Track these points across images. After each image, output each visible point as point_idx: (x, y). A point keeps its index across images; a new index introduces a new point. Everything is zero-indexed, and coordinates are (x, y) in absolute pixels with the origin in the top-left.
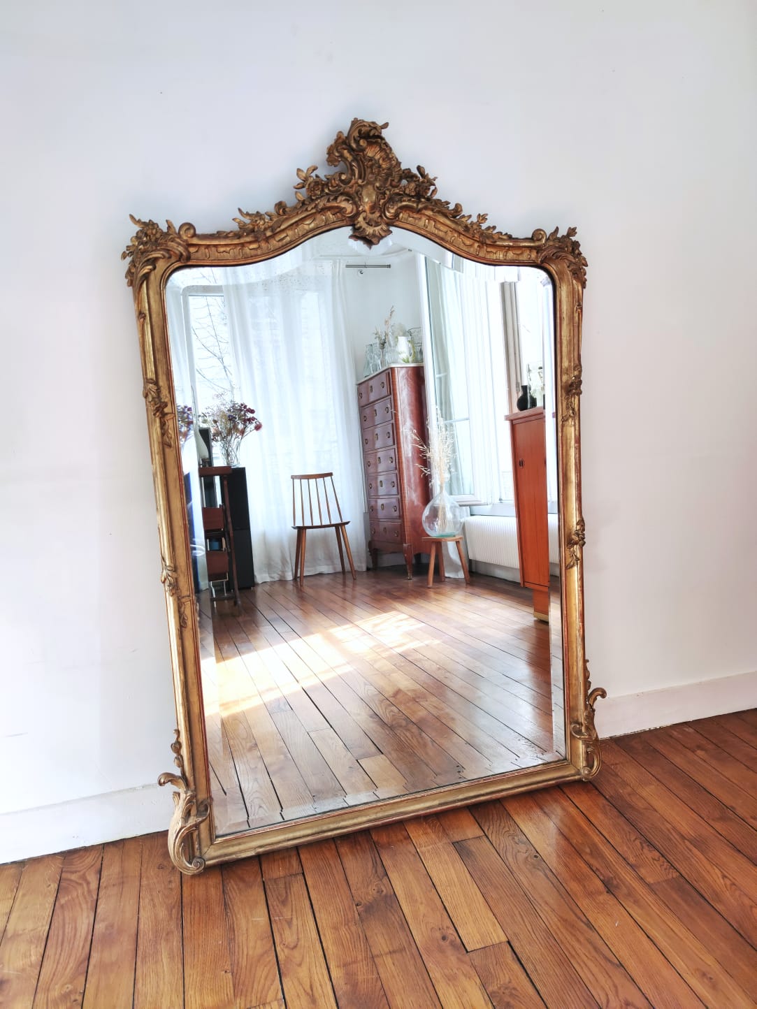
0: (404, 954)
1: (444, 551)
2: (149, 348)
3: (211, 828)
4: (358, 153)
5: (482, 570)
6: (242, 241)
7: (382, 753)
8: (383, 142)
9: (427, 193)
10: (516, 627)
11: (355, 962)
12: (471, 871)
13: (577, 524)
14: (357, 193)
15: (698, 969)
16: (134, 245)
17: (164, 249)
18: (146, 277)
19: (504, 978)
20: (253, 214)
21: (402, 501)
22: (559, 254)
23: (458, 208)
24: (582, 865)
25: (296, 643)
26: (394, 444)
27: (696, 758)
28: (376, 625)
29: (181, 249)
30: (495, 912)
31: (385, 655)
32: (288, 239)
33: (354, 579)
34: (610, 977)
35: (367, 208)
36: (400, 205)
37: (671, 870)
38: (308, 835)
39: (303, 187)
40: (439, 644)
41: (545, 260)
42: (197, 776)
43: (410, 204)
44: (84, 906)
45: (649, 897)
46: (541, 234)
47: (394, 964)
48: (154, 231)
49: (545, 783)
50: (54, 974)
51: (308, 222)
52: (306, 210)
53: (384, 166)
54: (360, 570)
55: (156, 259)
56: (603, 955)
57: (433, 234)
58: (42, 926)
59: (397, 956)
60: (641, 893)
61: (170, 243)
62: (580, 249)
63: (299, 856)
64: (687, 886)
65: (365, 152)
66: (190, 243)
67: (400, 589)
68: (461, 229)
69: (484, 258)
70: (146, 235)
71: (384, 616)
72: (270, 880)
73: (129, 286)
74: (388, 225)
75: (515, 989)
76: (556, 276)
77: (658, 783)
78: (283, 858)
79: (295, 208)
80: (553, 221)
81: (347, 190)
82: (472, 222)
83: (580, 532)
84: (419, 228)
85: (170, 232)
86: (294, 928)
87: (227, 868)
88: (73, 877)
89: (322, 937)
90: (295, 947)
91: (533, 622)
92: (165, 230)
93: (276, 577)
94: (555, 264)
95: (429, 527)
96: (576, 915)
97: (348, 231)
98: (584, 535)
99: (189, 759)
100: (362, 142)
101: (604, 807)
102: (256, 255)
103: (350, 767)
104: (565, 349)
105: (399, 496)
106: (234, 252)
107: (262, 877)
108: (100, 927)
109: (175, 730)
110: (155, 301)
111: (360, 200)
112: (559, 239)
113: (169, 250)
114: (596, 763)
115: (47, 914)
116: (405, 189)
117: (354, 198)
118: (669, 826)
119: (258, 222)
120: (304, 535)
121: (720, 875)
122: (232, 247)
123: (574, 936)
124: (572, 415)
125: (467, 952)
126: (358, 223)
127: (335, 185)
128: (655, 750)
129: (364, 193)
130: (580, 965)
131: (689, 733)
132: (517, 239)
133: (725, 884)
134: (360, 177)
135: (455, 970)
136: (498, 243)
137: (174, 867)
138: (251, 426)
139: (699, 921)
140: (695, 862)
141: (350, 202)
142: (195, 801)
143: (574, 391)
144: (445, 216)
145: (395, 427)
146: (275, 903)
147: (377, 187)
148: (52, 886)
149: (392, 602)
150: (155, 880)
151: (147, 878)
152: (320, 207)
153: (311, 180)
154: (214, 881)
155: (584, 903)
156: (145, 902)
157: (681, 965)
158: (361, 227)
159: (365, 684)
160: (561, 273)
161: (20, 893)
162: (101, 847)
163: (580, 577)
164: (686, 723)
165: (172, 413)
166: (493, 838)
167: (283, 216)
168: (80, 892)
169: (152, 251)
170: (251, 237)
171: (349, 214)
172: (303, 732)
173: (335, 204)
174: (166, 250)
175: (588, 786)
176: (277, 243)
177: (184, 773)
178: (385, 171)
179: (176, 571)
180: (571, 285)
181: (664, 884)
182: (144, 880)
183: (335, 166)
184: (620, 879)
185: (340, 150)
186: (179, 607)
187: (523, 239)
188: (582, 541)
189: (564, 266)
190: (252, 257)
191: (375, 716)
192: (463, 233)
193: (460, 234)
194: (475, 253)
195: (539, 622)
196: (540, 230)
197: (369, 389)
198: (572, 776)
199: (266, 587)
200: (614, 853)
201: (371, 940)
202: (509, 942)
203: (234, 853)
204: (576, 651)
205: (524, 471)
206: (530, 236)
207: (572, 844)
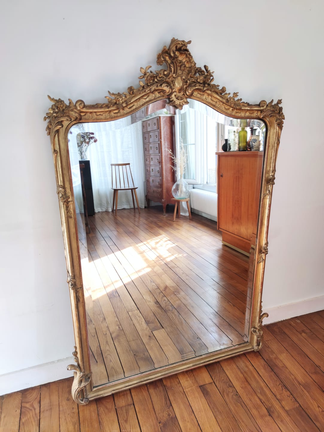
1: (181, 205)
4: (174, 59)
5: (196, 213)
6: (110, 109)
7: (163, 328)
8: (188, 53)
9: (208, 81)
13: (265, 244)
14: (172, 81)
16: (50, 113)
18: (58, 131)
20: (116, 94)
21: (162, 180)
22: (272, 115)
23: (223, 90)
24: (258, 400)
26: (159, 153)
27: (302, 337)
29: (77, 115)
30: (221, 426)
32: (134, 107)
33: (139, 213)
35: (177, 90)
36: (194, 88)
37: (295, 402)
38: (135, 384)
39: (144, 78)
41: (265, 117)
42: (85, 367)
43: (200, 87)
44: (34, 423)
45: (287, 418)
46: (264, 103)
48: (62, 106)
49: (238, 354)
51: (145, 98)
52: (145, 91)
53: (187, 66)
54: (141, 207)
55: (63, 122)
57: (209, 103)
60: (283, 416)
61: (71, 112)
62: (283, 111)
63: (131, 394)
64: (303, 412)
65: (178, 58)
66: (81, 111)
67: (161, 221)
69: (234, 116)
70: (57, 107)
72: (119, 408)
73: (48, 135)
74: (187, 98)
76: (269, 125)
77: (287, 352)
78: (124, 395)
79: (139, 90)
80: (271, 96)
81: (167, 80)
82: (230, 97)
83: (266, 248)
84: (203, 99)
85: (71, 106)
87: (99, 401)
88: (28, 405)
91: (221, 245)
92: (68, 104)
93: (104, 210)
94: (269, 119)
95: (175, 194)
99: (81, 360)
100: (177, 53)
101: (264, 365)
103: (149, 336)
104: (269, 162)
105: (161, 178)
106: (105, 115)
107: (115, 406)
109: (74, 347)
110: (62, 143)
111: (174, 85)
112: (272, 106)
114: (261, 344)
115: (17, 428)
116: (197, 79)
117: (171, 84)
118: (293, 377)
119: (119, 99)
120: (117, 193)
121: (317, 406)
122: (104, 112)
124: (268, 193)
126: (172, 98)
127: (160, 77)
128: (285, 333)
129: (176, 82)
131: (298, 323)
132: (251, 106)
133: (319, 411)
134: (174, 73)
136: (242, 108)
137: (74, 401)
138: (92, 141)
140: (306, 398)
141: (169, 87)
142: (84, 376)
143: (271, 183)
144: (217, 93)
145: (160, 145)
146: (122, 421)
147: (183, 79)
148: (17, 411)
150: (66, 407)
152: (152, 90)
153: (148, 74)
154: (93, 407)
155: (259, 422)
156: (62, 421)
158: (173, 100)
159: (151, 282)
162: (39, 387)
163: (263, 267)
164: (296, 317)
165: (72, 201)
166: (217, 384)
167: (132, 95)
168: (31, 414)
169: (61, 117)
170: (115, 106)
171: (167, 93)
172: (126, 311)
173: (160, 88)
174: (68, 116)
175: (257, 354)
176: (128, 110)
177: (79, 365)
178: (188, 69)
179: (74, 278)
180: (275, 130)
181: (293, 411)
182: (61, 407)
183: (161, 65)
184: (274, 408)
185: (164, 57)
186: (76, 294)
187: (254, 105)
188: (266, 252)
189: (274, 119)
190: (115, 117)
191: (157, 303)
192: (225, 103)
193: (224, 103)
194: (230, 113)
195: (224, 245)
196: (264, 101)
197: (148, 125)
198: (250, 349)
199: (100, 215)
200: (270, 392)
203: (102, 394)
204: (258, 299)
205: (223, 179)
206: (259, 104)
207: (252, 388)
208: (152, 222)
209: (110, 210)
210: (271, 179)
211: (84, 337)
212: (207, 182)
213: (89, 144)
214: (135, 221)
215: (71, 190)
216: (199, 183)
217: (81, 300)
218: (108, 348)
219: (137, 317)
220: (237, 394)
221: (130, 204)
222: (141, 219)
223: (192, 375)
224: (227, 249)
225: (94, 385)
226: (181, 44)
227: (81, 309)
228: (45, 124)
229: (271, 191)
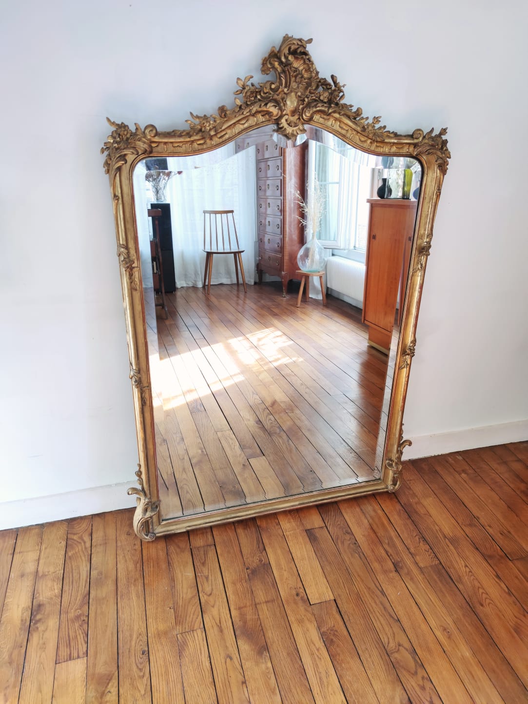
0: (274, 603)
1: (310, 282)
2: (122, 222)
3: (159, 515)
4: (286, 66)
6: (192, 139)
7: (264, 455)
8: (307, 57)
9: (336, 99)
10: (355, 351)
11: (245, 607)
12: (316, 550)
13: (411, 342)
14: (283, 99)
15: (442, 626)
16: (109, 142)
18: (119, 169)
19: (330, 623)
20: (201, 117)
21: (284, 240)
22: (431, 151)
23: (358, 113)
24: (383, 552)
25: (206, 349)
26: (281, 196)
27: (460, 479)
28: (259, 340)
29: (146, 146)
30: (329, 579)
31: (266, 368)
32: (227, 136)
33: (245, 292)
34: (391, 627)
35: (288, 112)
36: (315, 109)
37: (435, 559)
38: (218, 521)
39: (241, 93)
40: (302, 362)
41: (419, 154)
42: (151, 490)
43: (323, 109)
44: (83, 558)
45: (420, 576)
46: (420, 133)
47: (268, 610)
48: (125, 133)
49: (365, 493)
50: (70, 603)
51: (242, 123)
52: (243, 113)
53: (306, 75)
54: (249, 283)
55: (126, 155)
56: (389, 613)
57: (338, 131)
58: (59, 570)
59: (270, 604)
60: (415, 573)
61: (138, 142)
62: (448, 145)
63: (212, 532)
64: (443, 571)
65: (292, 65)
66: (152, 140)
67: (278, 305)
69: (373, 151)
70: (119, 135)
71: (266, 331)
72: (195, 548)
73: (106, 174)
74: (304, 124)
75: (336, 631)
76: (426, 166)
77: (435, 496)
78: (203, 533)
79: (234, 111)
80: (429, 123)
81: (276, 97)
82: (368, 123)
83: (412, 348)
84: (327, 126)
85: (138, 133)
86: (210, 582)
87: (169, 538)
88: (75, 537)
89: (226, 589)
90: (211, 594)
92: (134, 131)
93: (191, 284)
94: (426, 157)
95: (302, 264)
96: (376, 585)
97: (273, 127)
99: (146, 482)
100: (290, 58)
101: (400, 510)
102: (202, 149)
103: (244, 465)
104: (422, 222)
105: (282, 236)
106: (185, 147)
107: (190, 545)
108: (94, 573)
109: (138, 464)
110: (126, 186)
111: (284, 105)
112: (432, 137)
113: (137, 148)
114: (398, 483)
115: (61, 562)
116: (320, 95)
117: (280, 103)
118: (437, 528)
119: (205, 124)
120: (211, 258)
121: (464, 565)
122: (184, 143)
123: (373, 599)
124: (420, 268)
125: (310, 605)
126: (281, 123)
127: (266, 92)
128: (436, 472)
129: (288, 99)
130: (376, 621)
131: (459, 460)
132: (400, 137)
133: (466, 571)
134: (286, 87)
135: (303, 617)
136: (386, 141)
137: (136, 536)
139: (447, 595)
140: (450, 555)
141: (277, 108)
142: (150, 504)
143: (425, 253)
144: (349, 117)
145: (283, 183)
146: (198, 564)
147: (299, 96)
148: (62, 543)
149: (272, 318)
150: (125, 543)
151: (121, 542)
152: (253, 112)
153: (247, 88)
154: (161, 545)
155: (381, 577)
156: (120, 558)
157: (433, 623)
158: (283, 127)
159: (253, 393)
160: (428, 162)
161: (43, 547)
162: (91, 517)
163: (407, 375)
164: (458, 452)
165: (137, 267)
166: (330, 529)
167: (224, 118)
168: (80, 548)
169: (124, 149)
170: (199, 135)
172: (213, 431)
173: (265, 109)
174: (134, 148)
175: (392, 496)
176: (219, 140)
177: (143, 489)
178: (306, 80)
179: (139, 373)
180: (436, 174)
181: (430, 568)
182: (119, 542)
183: (267, 74)
184: (404, 563)
185: (273, 62)
186: (141, 394)
187: (405, 136)
188: (412, 354)
189: (433, 158)
190: (199, 150)
191: (259, 423)
192: (361, 132)
193: (358, 132)
194: (367, 147)
195: (371, 347)
196: (420, 130)
197: (265, 148)
198: (383, 489)
199: (183, 292)
200: (402, 544)
201: (254, 593)
202: (335, 600)
203: (173, 530)
204: (397, 419)
205: (375, 243)
206: (411, 134)
207: (377, 536)
208: (263, 307)
209: (200, 285)
210: (424, 247)
211: (151, 452)
212: (354, 247)
213: (170, 177)
214: (238, 304)
215: (136, 252)
217: (148, 403)
218: (184, 476)
219: (228, 438)
220: (356, 542)
221: (231, 277)
222: (248, 301)
223: (298, 516)
224: (374, 352)
225: (164, 518)
226: (296, 44)
227: (147, 415)
228: (103, 157)
229: (424, 265)
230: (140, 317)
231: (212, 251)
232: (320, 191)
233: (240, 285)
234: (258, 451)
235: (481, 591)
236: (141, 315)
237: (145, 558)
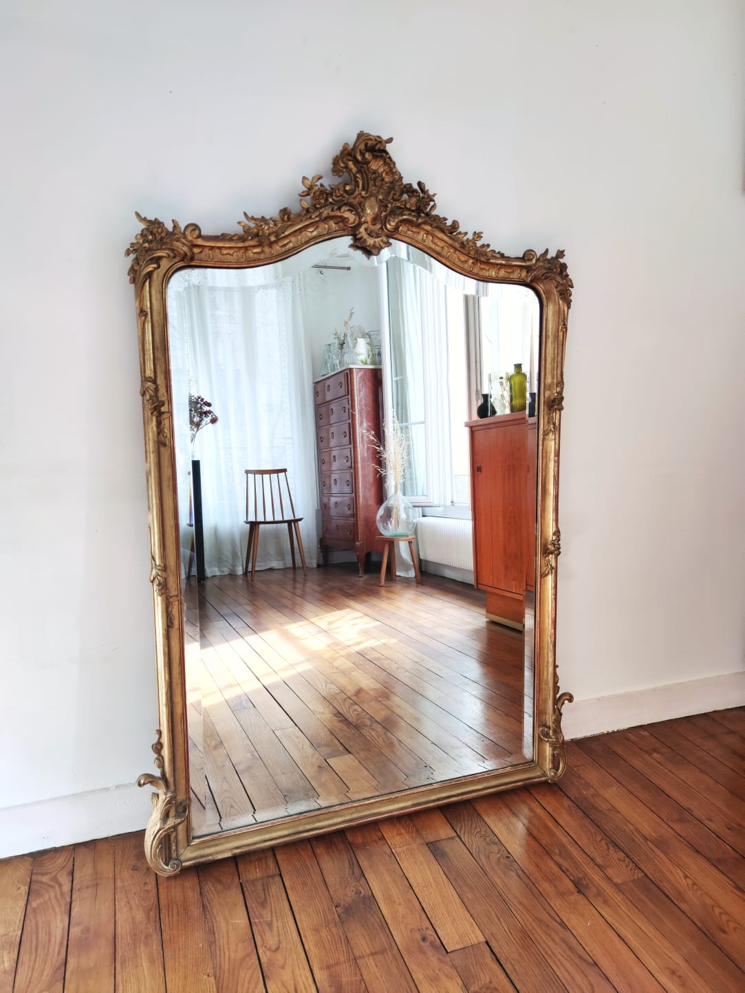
0: (386, 955)
1: (396, 551)
2: (149, 346)
3: (188, 829)
4: (362, 165)
5: (431, 570)
6: (246, 244)
7: (350, 753)
8: (388, 156)
9: (426, 208)
10: (469, 627)
11: (338, 964)
12: (446, 871)
13: (554, 534)
14: (360, 204)
15: (668, 968)
16: (138, 243)
17: (169, 249)
18: (150, 275)
19: (484, 978)
20: (258, 219)
21: (356, 499)
22: (548, 275)
23: (455, 225)
24: (553, 866)
25: (253, 639)
27: (652, 761)
28: (330, 623)
29: (185, 249)
30: (472, 911)
31: (343, 653)
32: (291, 245)
33: (305, 575)
34: (586, 976)
35: (369, 219)
36: (401, 218)
37: (636, 871)
38: (285, 836)
39: (308, 195)
40: (395, 643)
41: (535, 279)
42: (177, 776)
43: (410, 218)
44: (57, 909)
45: (617, 897)
46: (532, 254)
47: (376, 966)
48: (160, 230)
49: (512, 785)
50: (30, 982)
51: (311, 230)
52: (310, 218)
53: (387, 180)
54: (310, 566)
55: (160, 258)
56: (578, 954)
57: (430, 248)
58: (14, 931)
59: (379, 957)
60: (609, 893)
61: (175, 242)
62: (567, 271)
63: (276, 857)
64: (652, 886)
65: (370, 165)
66: (195, 243)
67: (352, 586)
68: (457, 245)
69: (477, 275)
70: (152, 233)
71: (339, 613)
72: (247, 881)
73: (131, 283)
74: (388, 237)
75: (495, 988)
76: (544, 296)
77: (620, 785)
78: (260, 859)
79: (299, 215)
80: (543, 243)
81: (351, 200)
82: (468, 239)
83: (556, 542)
84: (417, 241)
85: (176, 232)
86: (275, 930)
87: (203, 869)
88: (45, 879)
89: (303, 939)
90: (277, 949)
91: (485, 622)
92: (170, 228)
93: (226, 571)
94: (543, 284)
95: (383, 526)
96: (550, 915)
97: (348, 240)
98: (559, 545)
99: (170, 760)
100: (367, 155)
101: (570, 807)
102: (259, 260)
103: (319, 767)
104: (549, 366)
105: (353, 495)
106: (237, 255)
107: (239, 878)
108: (75, 931)
109: (157, 731)
110: (157, 300)
111: (362, 211)
112: (548, 260)
113: (173, 250)
114: (561, 765)
115: (19, 918)
116: (406, 203)
117: (357, 209)
118: (631, 827)
119: (264, 226)
120: (256, 530)
121: (682, 875)
122: (236, 250)
123: (550, 936)
124: (552, 429)
125: (447, 952)
126: (360, 233)
127: (338, 195)
128: (614, 753)
129: (367, 205)
130: (559, 968)
131: (644, 736)
132: (508, 258)
133: (688, 884)
134: (363, 189)
135: (437, 971)
136: (491, 261)
137: (148, 869)
138: (207, 420)
139: (665, 920)
140: (658, 863)
141: (354, 212)
142: (174, 802)
143: (556, 407)
144: (443, 232)
145: (352, 427)
146: (254, 905)
147: (380, 200)
148: (22, 888)
149: (347, 600)
150: (130, 882)
151: (122, 880)
152: (324, 215)
153: (316, 189)
154: (190, 882)
155: (557, 903)
156: (121, 904)
157: (652, 964)
158: (362, 238)
159: (327, 682)
160: (548, 293)
162: (71, 847)
163: (554, 586)
164: (641, 726)
165: (169, 412)
166: (465, 839)
167: (287, 222)
168: (52, 894)
169: (157, 250)
170: (255, 241)
171: (351, 224)
172: (268, 730)
173: (338, 214)
175: (554, 787)
176: (280, 249)
177: (163, 774)
178: (388, 184)
179: (165, 571)
180: (558, 305)
181: (631, 884)
182: (118, 881)
183: (340, 176)
184: (589, 880)
185: (346, 161)
186: (167, 607)
187: (514, 258)
188: (557, 551)
189: (552, 287)
190: (254, 260)
191: (338, 715)
192: (459, 249)
193: (456, 250)
194: (468, 269)
196: (532, 251)
198: (538, 777)
199: (216, 583)
200: (582, 853)
201: (352, 942)
202: (487, 943)
203: (211, 855)
204: (548, 657)
205: (481, 477)
206: (521, 256)
207: (541, 845)
208: (332, 589)
210: (555, 399)
211: (179, 710)
213: (201, 427)
214: (295, 588)
215: (167, 391)
216: (435, 504)
217: (176, 623)
218: (225, 786)
219: (293, 737)
220: (509, 855)
221: (284, 560)
223: (412, 824)
225: (196, 832)
226: (374, 140)
228: (128, 262)
230: (169, 486)
231: (258, 520)
232: (402, 432)
233: (297, 569)
234: (341, 748)
235: (717, 910)
236: (171, 483)
237: (163, 902)
